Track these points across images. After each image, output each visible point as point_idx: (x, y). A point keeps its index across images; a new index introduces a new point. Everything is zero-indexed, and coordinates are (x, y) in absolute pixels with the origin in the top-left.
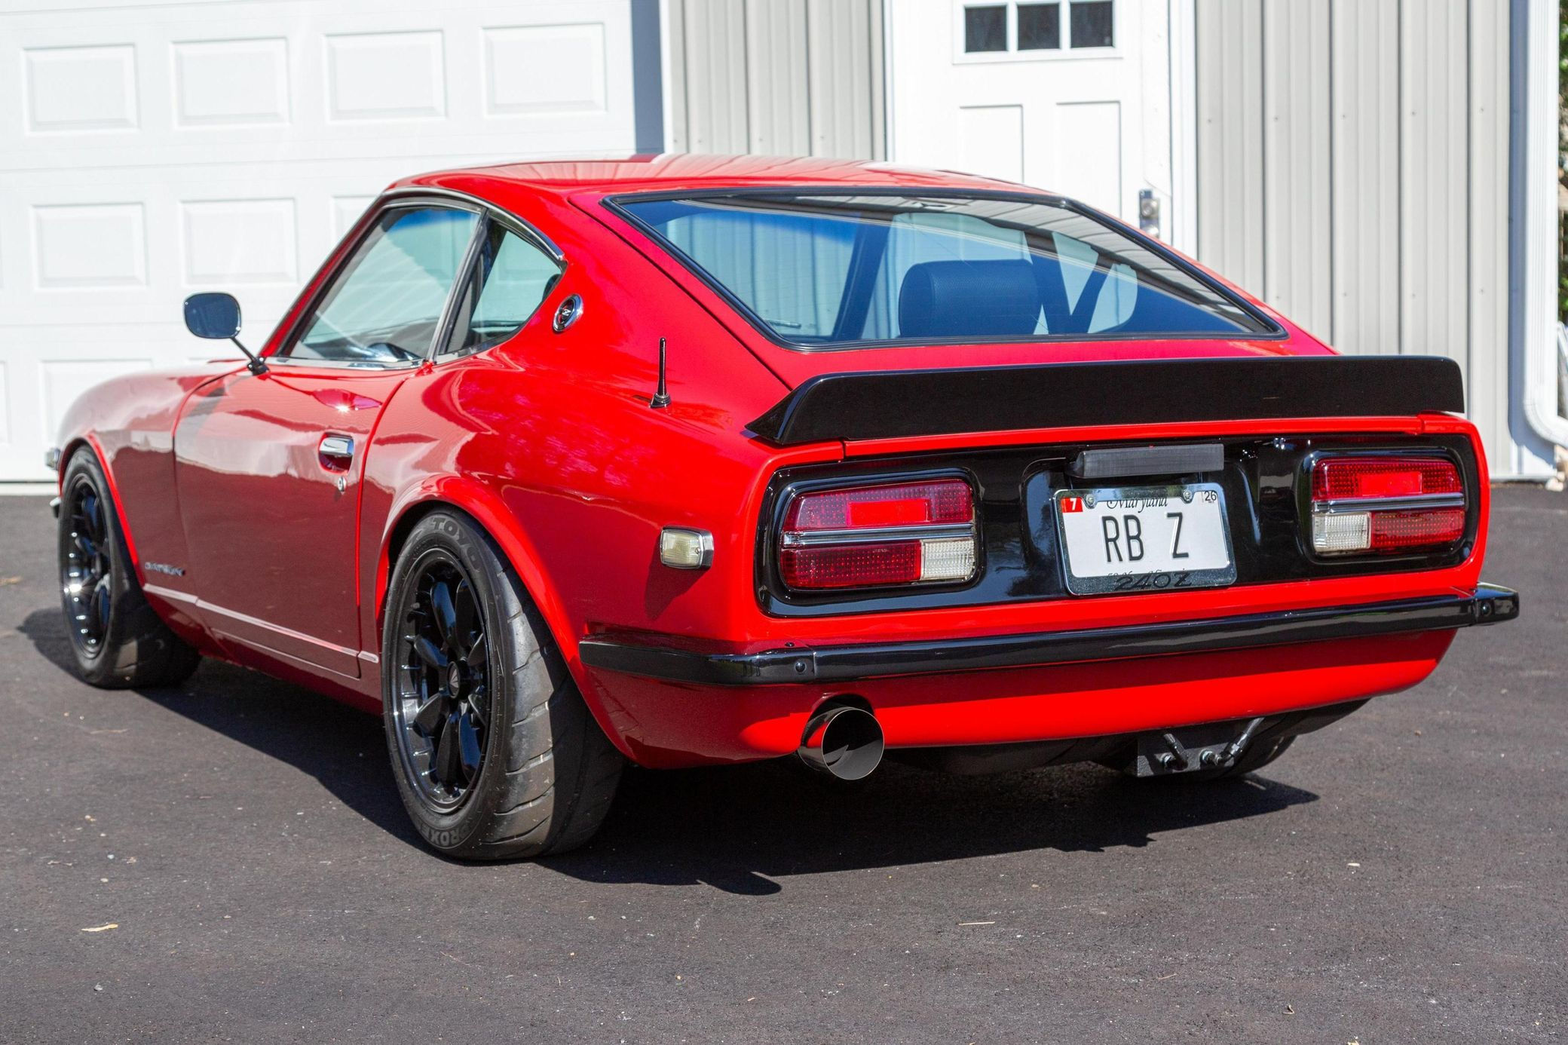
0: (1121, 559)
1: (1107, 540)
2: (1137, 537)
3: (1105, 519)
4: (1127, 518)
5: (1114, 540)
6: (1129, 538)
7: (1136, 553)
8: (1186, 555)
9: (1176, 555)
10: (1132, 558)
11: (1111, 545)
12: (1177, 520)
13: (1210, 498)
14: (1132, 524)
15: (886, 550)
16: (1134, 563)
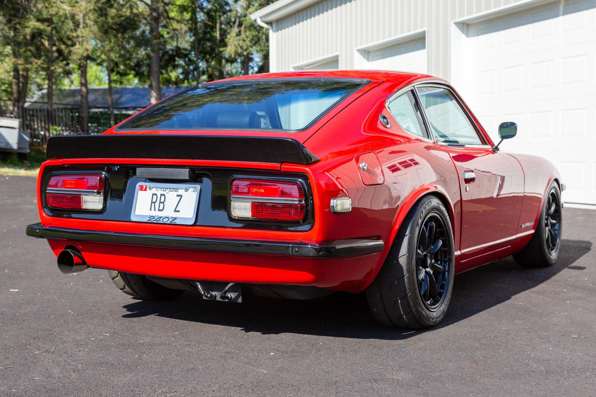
0: (155, 210)
1: (152, 202)
2: (163, 203)
3: (154, 194)
4: (162, 195)
5: (154, 203)
6: (160, 202)
7: (161, 208)
8: (179, 211)
9: (175, 211)
10: (159, 210)
11: (153, 204)
12: (179, 198)
13: (195, 190)
14: (163, 197)
15: (70, 197)
16: (160, 212)
